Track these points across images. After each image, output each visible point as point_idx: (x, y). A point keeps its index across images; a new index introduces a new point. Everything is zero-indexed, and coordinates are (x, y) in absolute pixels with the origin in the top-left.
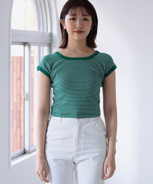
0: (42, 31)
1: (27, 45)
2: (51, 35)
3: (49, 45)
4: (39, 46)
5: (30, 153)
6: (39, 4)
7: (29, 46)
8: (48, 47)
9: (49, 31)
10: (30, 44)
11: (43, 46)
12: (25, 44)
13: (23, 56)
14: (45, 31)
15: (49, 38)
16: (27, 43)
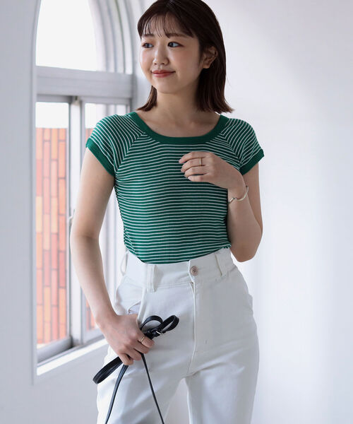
0: (112, 70)
1: (77, 102)
2: (133, 78)
3: (128, 102)
4: (107, 105)
5: (83, 345)
6: (105, 9)
7: (81, 104)
8: (127, 106)
9: (129, 71)
10: (82, 99)
11: (116, 105)
12: (71, 99)
13: (66, 126)
14: (120, 70)
15: (128, 87)
16: (76, 98)
